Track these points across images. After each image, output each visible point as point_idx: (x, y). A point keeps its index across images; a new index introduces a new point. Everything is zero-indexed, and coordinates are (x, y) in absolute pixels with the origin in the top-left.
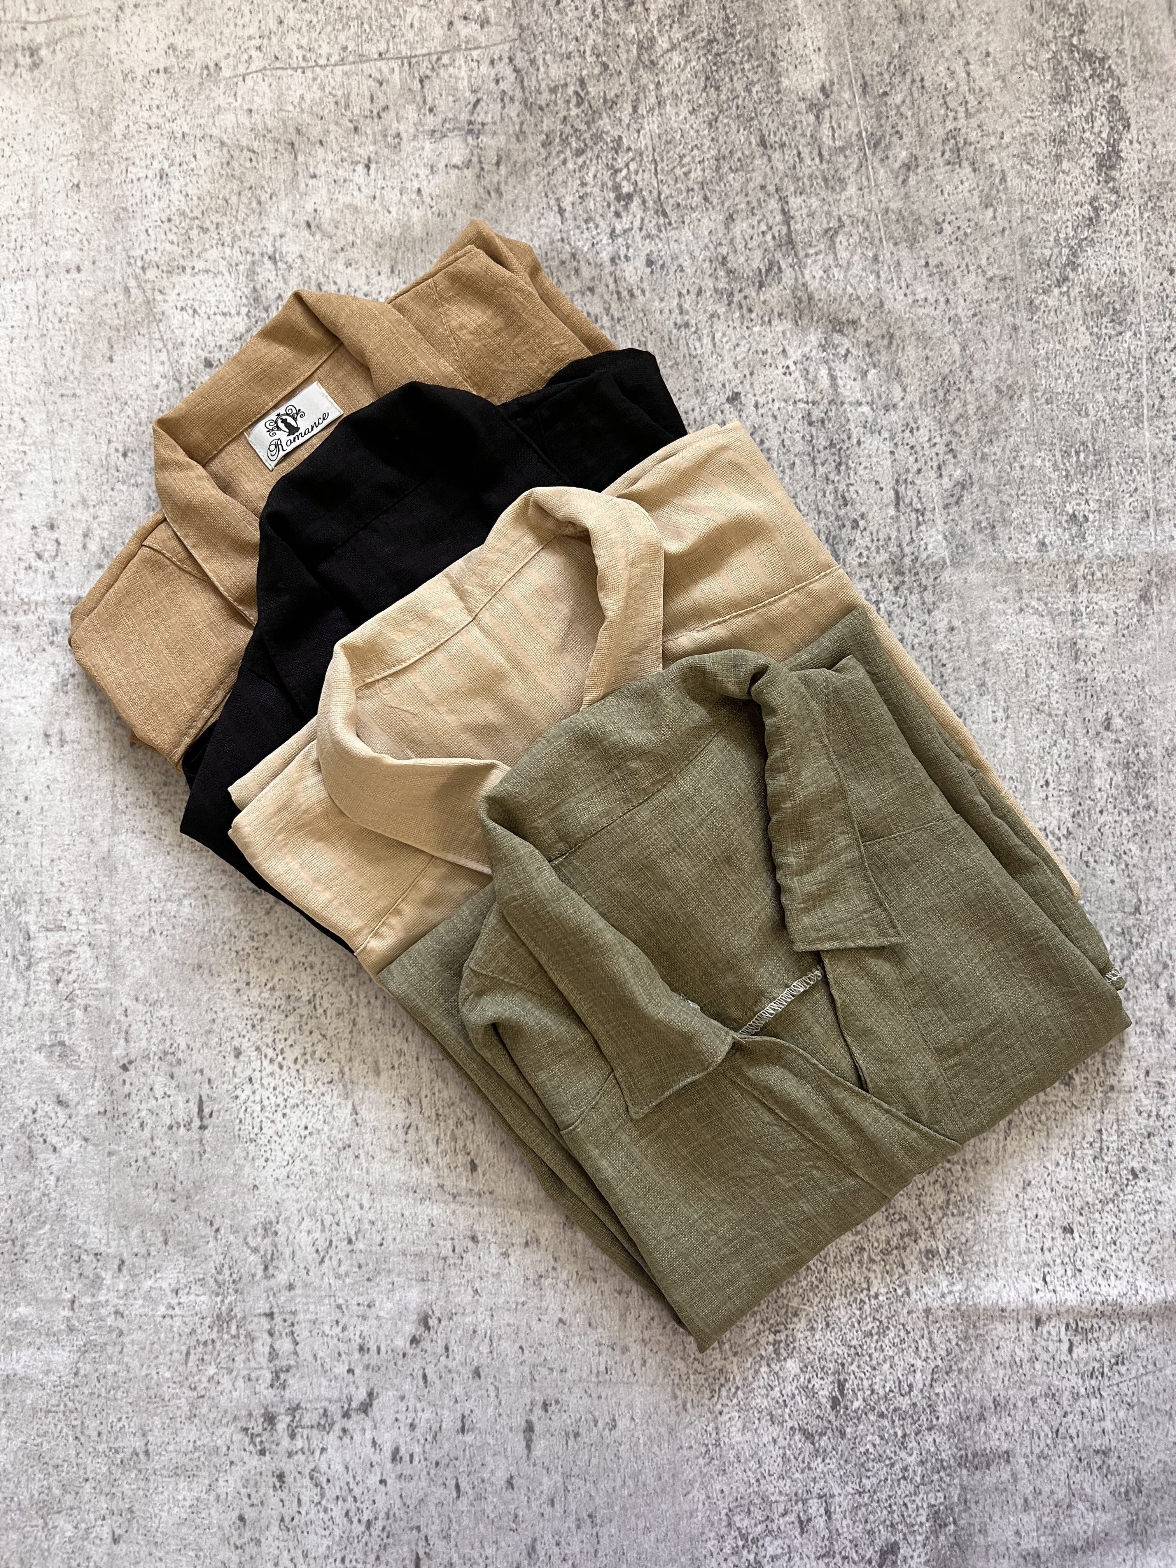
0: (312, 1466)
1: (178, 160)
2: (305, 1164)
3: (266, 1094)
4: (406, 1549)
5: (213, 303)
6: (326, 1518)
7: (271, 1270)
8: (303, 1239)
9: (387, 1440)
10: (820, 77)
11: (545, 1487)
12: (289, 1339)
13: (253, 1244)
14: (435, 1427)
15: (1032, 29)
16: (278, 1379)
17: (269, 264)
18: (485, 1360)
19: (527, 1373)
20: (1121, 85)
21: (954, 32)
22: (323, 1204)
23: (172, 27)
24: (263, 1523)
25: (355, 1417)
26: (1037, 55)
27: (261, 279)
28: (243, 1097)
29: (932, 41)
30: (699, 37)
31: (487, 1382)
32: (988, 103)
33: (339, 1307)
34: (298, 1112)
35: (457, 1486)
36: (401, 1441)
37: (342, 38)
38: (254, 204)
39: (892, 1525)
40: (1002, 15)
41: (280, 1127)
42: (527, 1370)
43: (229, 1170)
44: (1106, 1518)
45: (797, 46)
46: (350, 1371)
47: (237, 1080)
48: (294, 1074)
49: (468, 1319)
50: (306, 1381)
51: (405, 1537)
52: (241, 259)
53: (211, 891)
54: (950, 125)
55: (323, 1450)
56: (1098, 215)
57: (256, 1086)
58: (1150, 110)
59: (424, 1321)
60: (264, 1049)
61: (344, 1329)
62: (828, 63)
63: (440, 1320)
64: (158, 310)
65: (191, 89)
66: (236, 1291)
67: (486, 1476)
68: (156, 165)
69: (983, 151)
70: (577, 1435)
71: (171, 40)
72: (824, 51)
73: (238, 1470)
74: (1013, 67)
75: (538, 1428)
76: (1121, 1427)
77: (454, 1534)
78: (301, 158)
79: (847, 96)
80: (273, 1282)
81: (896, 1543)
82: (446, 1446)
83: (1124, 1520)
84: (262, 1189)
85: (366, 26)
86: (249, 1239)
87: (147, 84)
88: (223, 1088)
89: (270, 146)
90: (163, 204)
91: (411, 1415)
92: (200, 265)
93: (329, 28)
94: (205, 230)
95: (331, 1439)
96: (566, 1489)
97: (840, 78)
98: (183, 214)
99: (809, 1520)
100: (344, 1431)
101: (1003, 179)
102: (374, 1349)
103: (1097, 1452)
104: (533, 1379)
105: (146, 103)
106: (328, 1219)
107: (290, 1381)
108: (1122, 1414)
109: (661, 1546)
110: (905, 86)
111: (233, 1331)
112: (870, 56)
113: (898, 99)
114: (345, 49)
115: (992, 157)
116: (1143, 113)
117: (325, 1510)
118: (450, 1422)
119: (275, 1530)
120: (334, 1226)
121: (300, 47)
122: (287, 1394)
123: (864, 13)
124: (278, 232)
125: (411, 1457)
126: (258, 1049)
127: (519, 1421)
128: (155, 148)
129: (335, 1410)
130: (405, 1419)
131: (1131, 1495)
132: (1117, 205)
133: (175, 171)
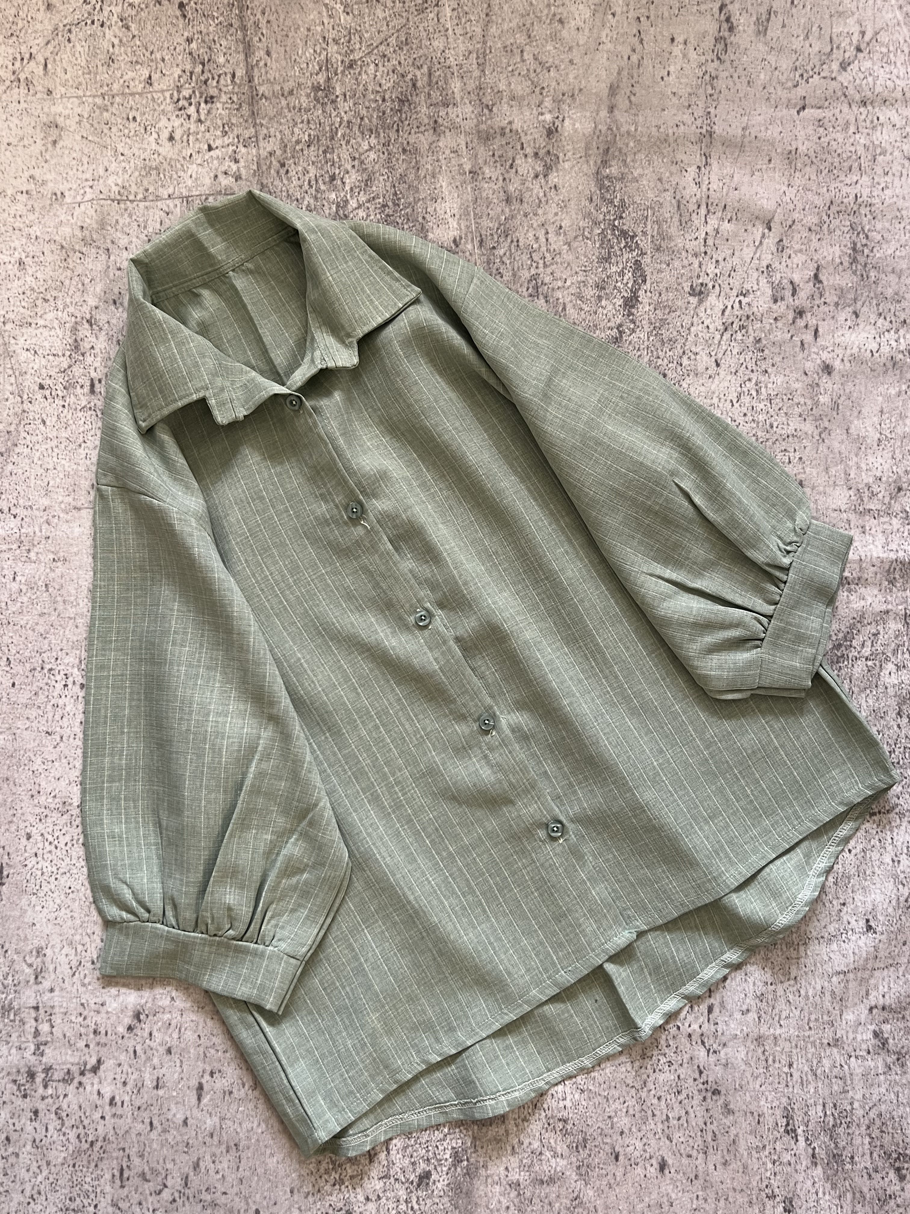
0: (56, 1106)
1: (31, 254)
2: (68, 911)
3: (46, 864)
4: (115, 1162)
5: (48, 347)
6: (64, 1139)
7: (40, 979)
8: (62, 959)
9: (107, 1091)
10: (454, 233)
11: (208, 1125)
12: (48, 1024)
13: (29, 962)
14: (140, 1085)
15: (590, 213)
16: (39, 1051)
17: (87, 326)
18: (175, 1043)
19: (201, 1053)
20: (643, 254)
21: (540, 212)
22: (77, 938)
23: (33, 163)
24: (22, 1143)
25: (88, 1075)
26: (592, 230)
27: (80, 335)
28: (30, 866)
29: (526, 215)
30: (377, 201)
31: (176, 1057)
32: (558, 259)
33: (82, 1005)
34: (65, 877)
35: (151, 1124)
36: (117, 1092)
37: (145, 183)
38: (80, 286)
39: (428, 1160)
40: (572, 202)
41: (53, 887)
42: (201, 1050)
43: (18, 914)
44: (562, 1163)
45: (440, 212)
46: (87, 1046)
47: (27, 855)
48: (65, 852)
49: (167, 1016)
50: (57, 1052)
51: (115, 1155)
52: (68, 319)
53: (18, 731)
54: (533, 271)
55: (65, 1096)
56: (621, 336)
57: (40, 859)
58: (660, 271)
59: (137, 1016)
60: (46, 836)
61: (85, 1019)
62: (459, 224)
63: (147, 1016)
64: (11, 349)
65: (44, 207)
66: (15, 992)
67: (170, 1117)
68: (17, 255)
69: (553, 289)
70: (231, 1093)
71: (32, 172)
72: (457, 216)
73: (8, 1108)
74: (576, 237)
75: (206, 1087)
76: (576, 1105)
77: (146, 1154)
78: (112, 258)
79: (469, 246)
80: (40, 987)
81: (430, 1172)
82: (146, 1096)
83: (574, 1165)
84: (38, 925)
85: (162, 176)
86: (27, 958)
87: (14, 200)
88: (16, 859)
89: (93, 250)
90: (21, 282)
91: (124, 1076)
92: (41, 322)
93: (137, 174)
94: (46, 300)
95: (71, 1089)
96: (221, 1128)
97: (466, 235)
98: (33, 289)
99: (376, 1154)
100: (80, 1083)
101: (564, 309)
102: (103, 1032)
103: (560, 1120)
104: (205, 1056)
105: (12, 212)
106: (80, 948)
107: (47, 1051)
108: (577, 1096)
109: (280, 1166)
110: (507, 244)
111: (12, 1017)
112: (486, 223)
113: (502, 252)
114: (147, 190)
115: (558, 294)
116: (655, 273)
117: (64, 1134)
118: (149, 1083)
119: (29, 1147)
120: (84, 953)
121: (117, 185)
122: (44, 1060)
123: (484, 195)
124: (94, 304)
125: (123, 1103)
126: (42, 835)
127: (194, 1083)
128: (17, 244)
129: (75, 1069)
130: (120, 1078)
131: (580, 1149)
132: (633, 331)
133: (28, 261)
